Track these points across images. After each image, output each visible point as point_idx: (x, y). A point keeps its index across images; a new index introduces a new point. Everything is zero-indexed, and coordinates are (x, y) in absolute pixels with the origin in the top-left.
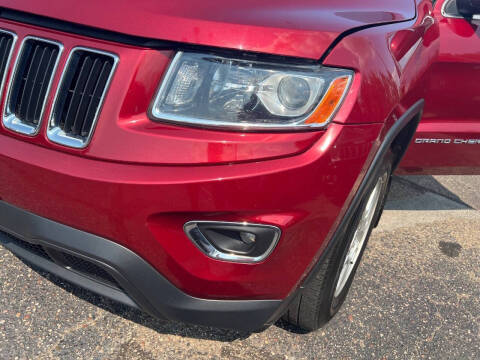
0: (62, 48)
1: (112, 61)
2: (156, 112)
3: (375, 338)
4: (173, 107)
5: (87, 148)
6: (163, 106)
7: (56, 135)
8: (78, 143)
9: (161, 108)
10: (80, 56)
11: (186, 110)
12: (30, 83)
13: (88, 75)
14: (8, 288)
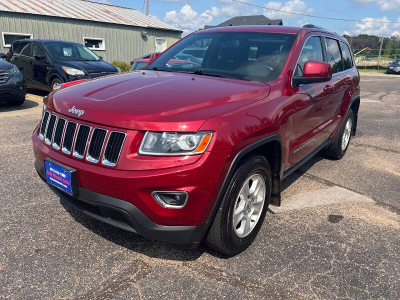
0: (107, 131)
1: (124, 135)
2: (141, 152)
3: (267, 260)
4: (147, 149)
5: (116, 166)
6: (144, 150)
7: (105, 163)
8: (113, 165)
9: (142, 150)
10: (114, 133)
11: (152, 150)
12: (96, 144)
13: (117, 139)
14: (82, 237)
